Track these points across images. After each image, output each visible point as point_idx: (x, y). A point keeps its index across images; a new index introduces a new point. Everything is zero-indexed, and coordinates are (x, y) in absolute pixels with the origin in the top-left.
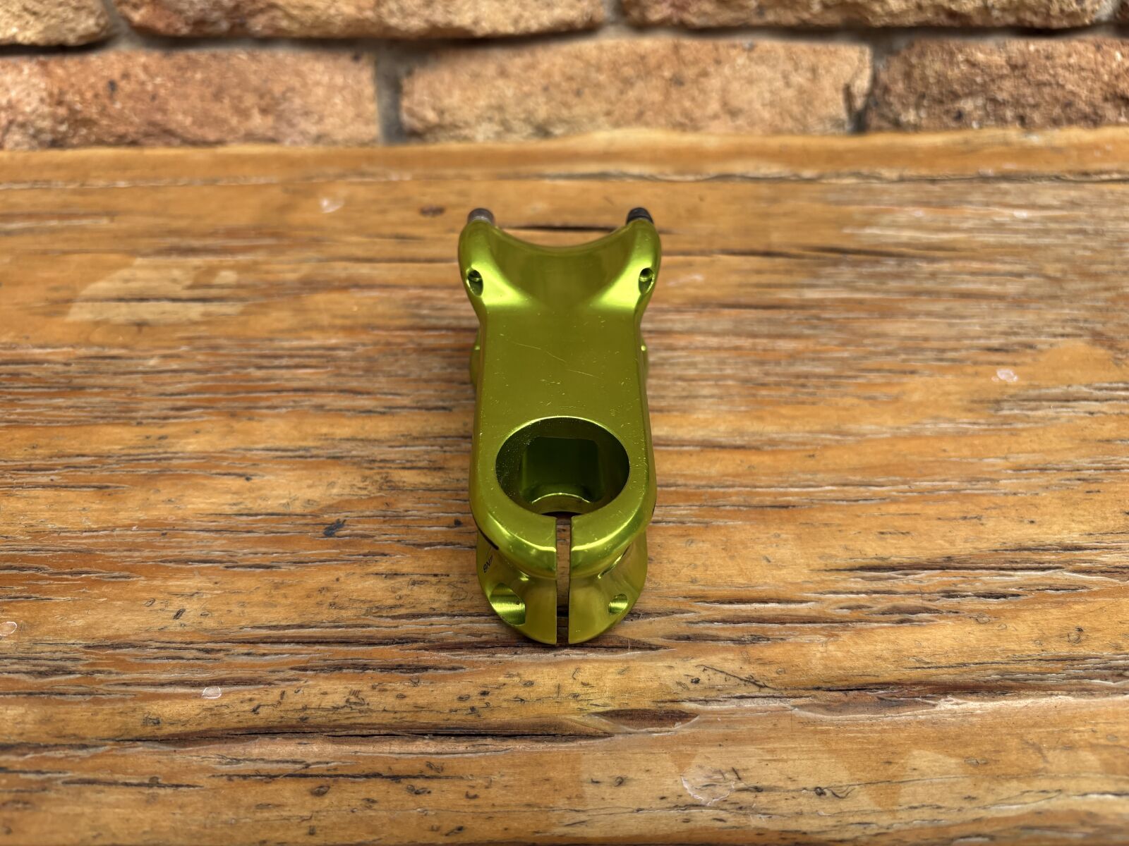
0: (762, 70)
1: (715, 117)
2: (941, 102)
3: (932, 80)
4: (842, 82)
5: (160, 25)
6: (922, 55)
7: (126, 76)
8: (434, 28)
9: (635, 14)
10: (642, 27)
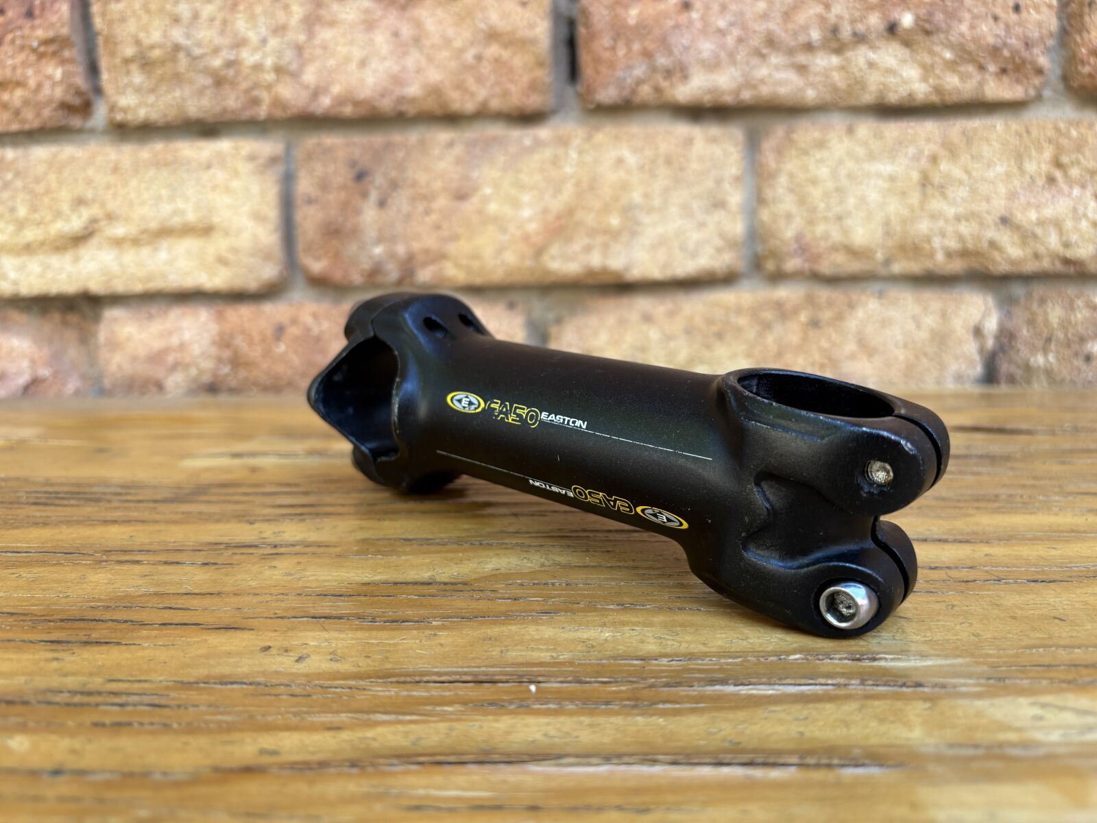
0: (893, 313)
1: (852, 357)
2: (1069, 346)
3: (1055, 326)
4: (972, 324)
5: (337, 275)
6: (1042, 301)
7: (294, 321)
8: (591, 273)
9: (770, 266)
10: (778, 277)
